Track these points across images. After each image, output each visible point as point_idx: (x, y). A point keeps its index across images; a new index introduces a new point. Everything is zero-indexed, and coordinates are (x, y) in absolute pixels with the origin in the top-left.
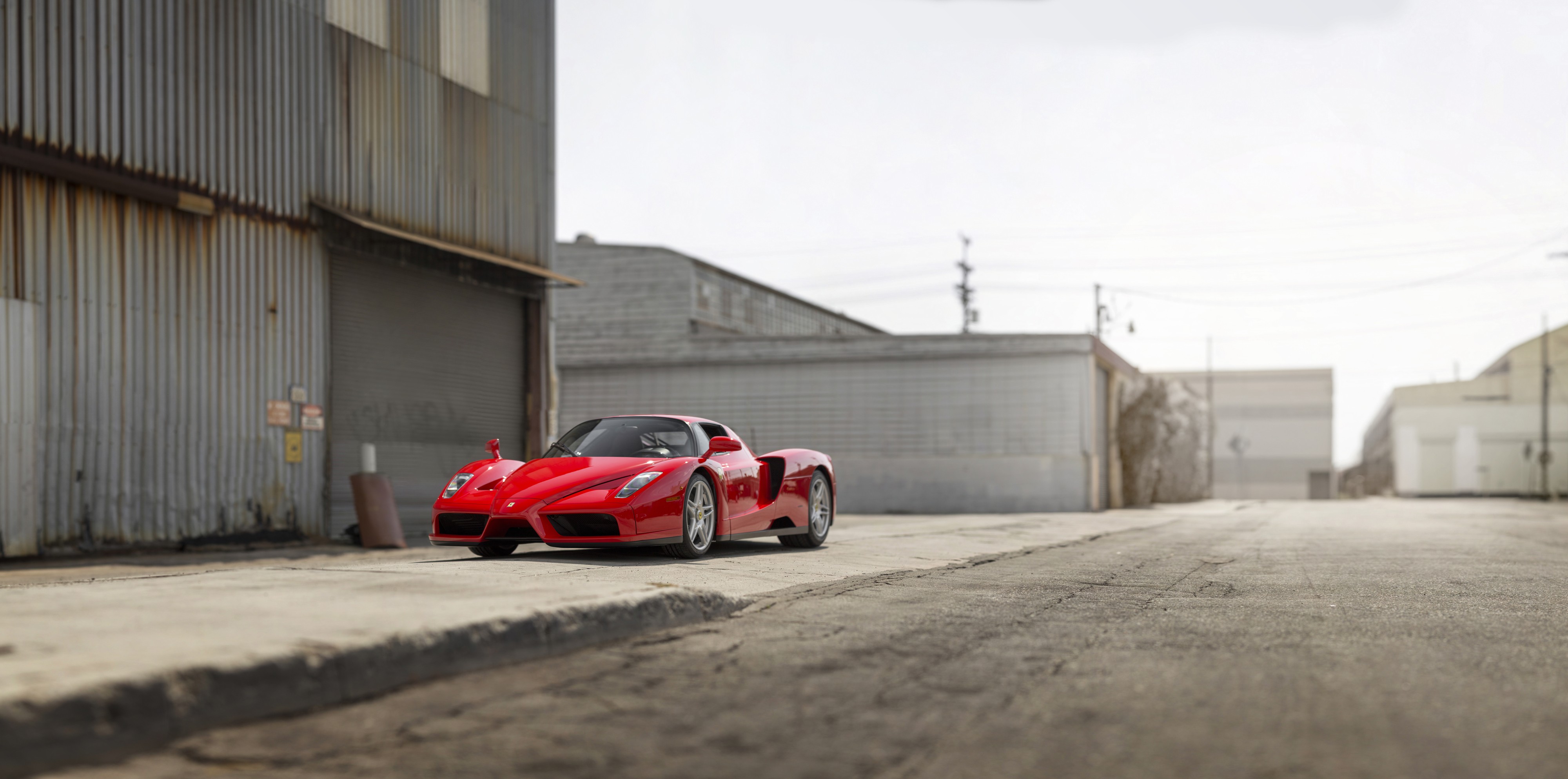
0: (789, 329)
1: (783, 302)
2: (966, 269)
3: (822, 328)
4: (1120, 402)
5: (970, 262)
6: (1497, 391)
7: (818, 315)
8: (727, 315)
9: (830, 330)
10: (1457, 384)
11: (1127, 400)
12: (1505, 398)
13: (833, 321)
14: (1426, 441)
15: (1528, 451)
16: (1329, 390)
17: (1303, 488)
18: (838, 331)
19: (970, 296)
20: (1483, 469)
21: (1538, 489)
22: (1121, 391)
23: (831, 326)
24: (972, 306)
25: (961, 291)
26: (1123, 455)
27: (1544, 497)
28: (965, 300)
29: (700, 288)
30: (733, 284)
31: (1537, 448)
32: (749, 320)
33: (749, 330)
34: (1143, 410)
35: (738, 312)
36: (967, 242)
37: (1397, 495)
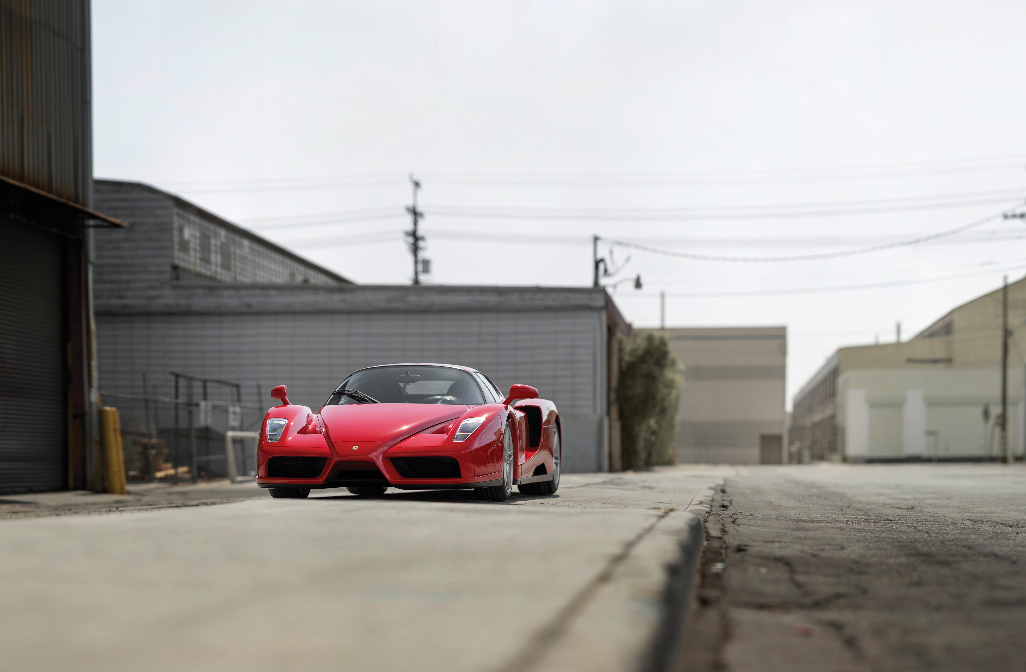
0: (262, 277)
1: (256, 247)
2: (415, 214)
3: (292, 275)
4: (620, 360)
5: (419, 209)
6: (939, 353)
7: (288, 261)
8: (206, 260)
9: (299, 279)
10: (898, 345)
11: (627, 358)
12: (948, 361)
13: (302, 268)
14: (873, 405)
15: (986, 414)
16: (782, 350)
17: (755, 452)
18: (306, 281)
19: (421, 244)
20: (931, 433)
21: (996, 451)
22: (621, 350)
23: (301, 273)
24: (422, 255)
25: (411, 240)
26: (622, 417)
27: (1003, 460)
28: (415, 249)
29: (181, 230)
30: (212, 227)
31: (996, 410)
32: (226, 266)
33: (226, 277)
34: (644, 368)
35: (216, 258)
36: (417, 184)
37: (845, 460)
